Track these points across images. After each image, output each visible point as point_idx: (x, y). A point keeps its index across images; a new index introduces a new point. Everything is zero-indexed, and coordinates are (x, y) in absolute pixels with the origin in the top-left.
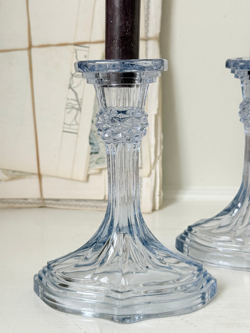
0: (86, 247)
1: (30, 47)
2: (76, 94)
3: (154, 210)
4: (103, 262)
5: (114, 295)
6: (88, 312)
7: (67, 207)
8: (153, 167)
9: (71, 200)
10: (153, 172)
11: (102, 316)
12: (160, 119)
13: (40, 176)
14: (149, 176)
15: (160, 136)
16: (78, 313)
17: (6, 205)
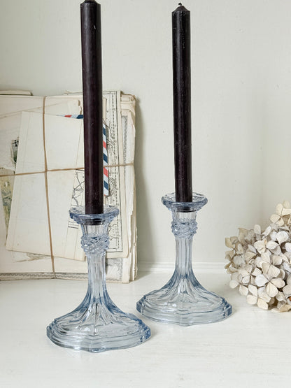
0: (77, 310)
1: (46, 171)
2: (77, 202)
3: (131, 280)
4: (84, 320)
5: (90, 338)
6: (78, 347)
7: (71, 278)
8: (130, 251)
9: (74, 273)
10: (130, 254)
11: (83, 349)
12: (134, 218)
13: (52, 257)
14: (127, 257)
15: (135, 229)
16: (71, 347)
17: (29, 277)
